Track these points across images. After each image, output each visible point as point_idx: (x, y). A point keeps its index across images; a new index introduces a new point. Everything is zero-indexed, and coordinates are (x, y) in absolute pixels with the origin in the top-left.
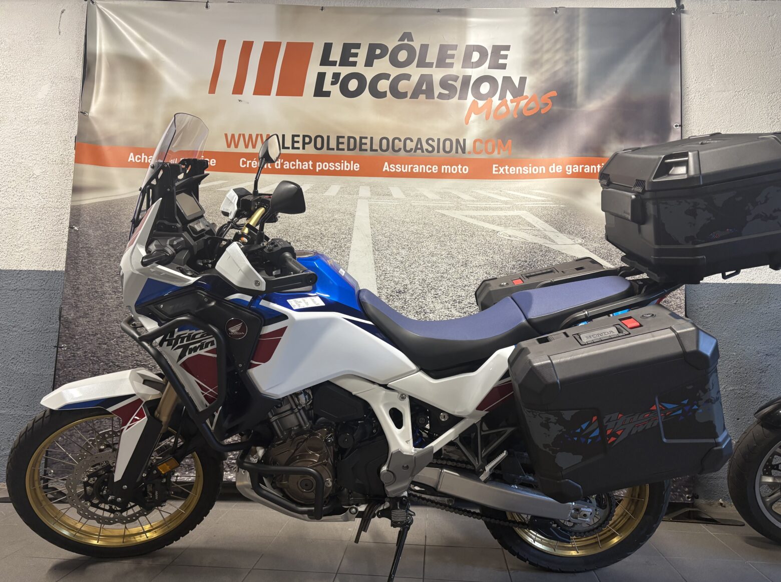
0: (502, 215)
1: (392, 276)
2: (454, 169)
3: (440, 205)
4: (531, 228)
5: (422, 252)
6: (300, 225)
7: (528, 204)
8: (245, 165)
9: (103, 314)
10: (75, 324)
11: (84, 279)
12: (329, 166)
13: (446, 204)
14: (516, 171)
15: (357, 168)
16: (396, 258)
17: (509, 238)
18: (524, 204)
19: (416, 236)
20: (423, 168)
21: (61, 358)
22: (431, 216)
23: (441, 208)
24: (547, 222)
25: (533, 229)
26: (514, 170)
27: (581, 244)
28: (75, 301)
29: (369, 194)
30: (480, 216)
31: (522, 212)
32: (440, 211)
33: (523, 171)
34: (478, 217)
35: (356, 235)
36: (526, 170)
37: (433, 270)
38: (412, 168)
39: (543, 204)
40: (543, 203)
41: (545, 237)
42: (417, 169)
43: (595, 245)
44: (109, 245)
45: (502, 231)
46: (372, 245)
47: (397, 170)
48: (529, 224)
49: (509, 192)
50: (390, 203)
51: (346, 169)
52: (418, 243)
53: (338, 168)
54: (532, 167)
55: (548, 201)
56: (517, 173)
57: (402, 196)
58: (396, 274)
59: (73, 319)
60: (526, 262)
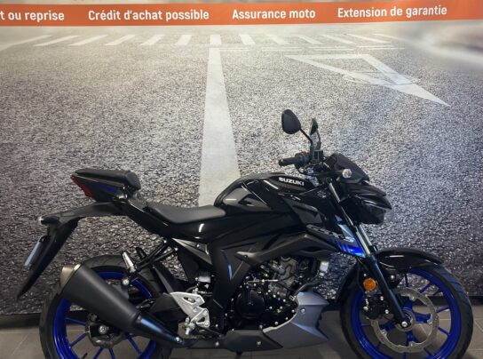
0: (346, 58)
1: (246, 121)
2: (301, 14)
4: (373, 71)
5: (273, 97)
6: (155, 77)
7: (371, 48)
8: (94, 18)
12: (179, 16)
13: (294, 49)
14: (359, 14)
15: (206, 17)
16: (249, 104)
17: (353, 81)
18: (367, 48)
19: (267, 82)
20: (271, 14)
22: (280, 62)
23: (290, 53)
24: (387, 64)
27: (417, 84)
29: (220, 42)
30: (326, 59)
31: (365, 55)
32: (289, 56)
33: (366, 14)
34: (324, 61)
35: (209, 83)
38: (261, 15)
39: (385, 47)
41: (386, 79)
42: (265, 15)
43: (430, 84)
45: (346, 74)
46: (226, 93)
47: (246, 17)
48: (372, 67)
49: (354, 36)
50: (241, 51)
51: (195, 18)
52: (269, 88)
53: (187, 17)
54: (374, 10)
55: (389, 44)
56: (361, 16)
60: (368, 102)
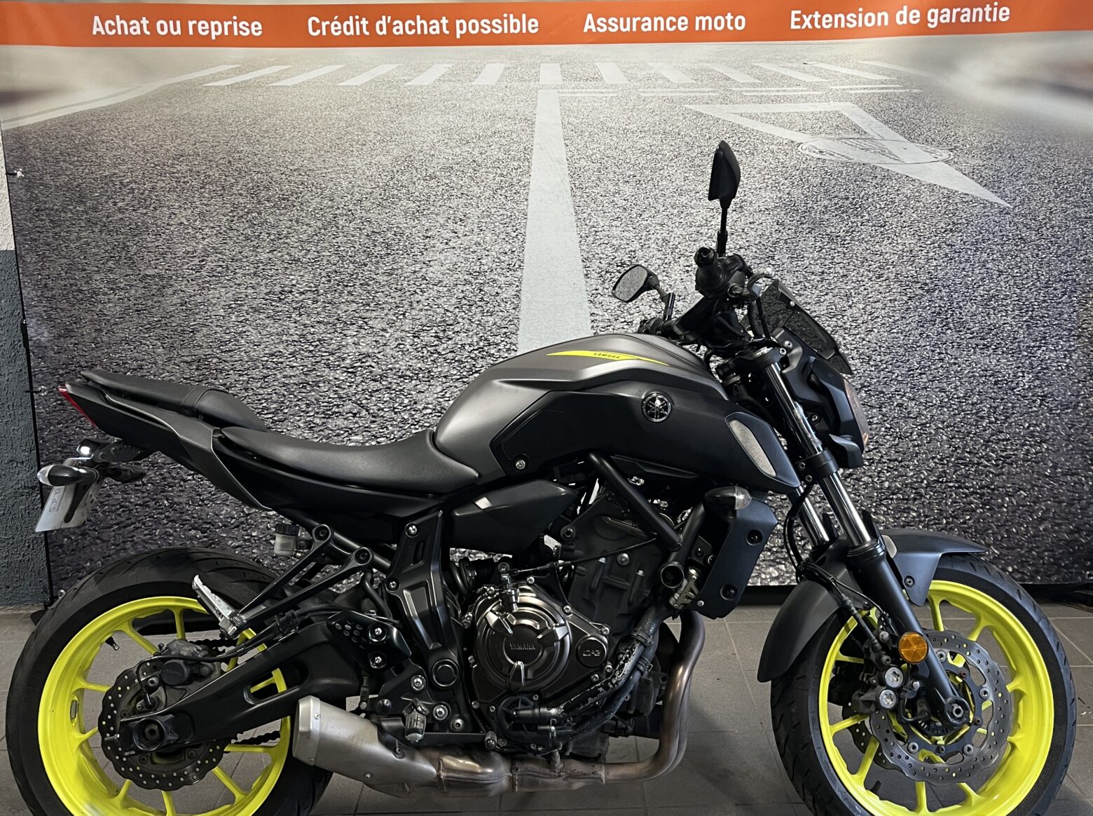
0: (806, 111)
1: (608, 236)
2: (719, 23)
3: (692, 95)
4: (858, 136)
5: (661, 188)
6: (433, 147)
7: (857, 89)
8: (318, 32)
9: (100, 330)
10: (53, 350)
11: (54, 268)
12: (481, 27)
13: (704, 92)
14: (833, 22)
15: (533, 28)
16: (613, 201)
17: (819, 156)
18: (847, 89)
19: (649, 157)
20: (659, 22)
21: (40, 410)
22: (676, 118)
23: (695, 100)
24: (886, 123)
25: (863, 137)
26: (831, 20)
27: (947, 162)
28: (45, 309)
29: (558, 79)
30: (768, 114)
31: (843, 104)
32: (693, 107)
33: (846, 21)
34: (763, 116)
35: (538, 160)
36: (851, 20)
37: (682, 220)
38: (639, 24)
39: (883, 88)
40: (883, 86)
41: (883, 152)
42: (648, 25)
43: (972, 162)
44: (84, 203)
45: (806, 142)
46: (568, 179)
47: (610, 29)
48: (856, 128)
49: (820, 65)
50: (600, 95)
51: (512, 30)
52: (653, 171)
53: (497, 29)
54: (864, 13)
55: (892, 82)
56: (836, 26)
57: (622, 80)
58: (616, 232)
59: (48, 341)
60: (847, 199)
